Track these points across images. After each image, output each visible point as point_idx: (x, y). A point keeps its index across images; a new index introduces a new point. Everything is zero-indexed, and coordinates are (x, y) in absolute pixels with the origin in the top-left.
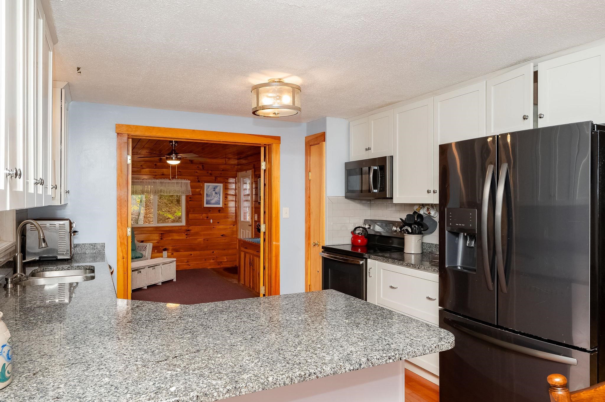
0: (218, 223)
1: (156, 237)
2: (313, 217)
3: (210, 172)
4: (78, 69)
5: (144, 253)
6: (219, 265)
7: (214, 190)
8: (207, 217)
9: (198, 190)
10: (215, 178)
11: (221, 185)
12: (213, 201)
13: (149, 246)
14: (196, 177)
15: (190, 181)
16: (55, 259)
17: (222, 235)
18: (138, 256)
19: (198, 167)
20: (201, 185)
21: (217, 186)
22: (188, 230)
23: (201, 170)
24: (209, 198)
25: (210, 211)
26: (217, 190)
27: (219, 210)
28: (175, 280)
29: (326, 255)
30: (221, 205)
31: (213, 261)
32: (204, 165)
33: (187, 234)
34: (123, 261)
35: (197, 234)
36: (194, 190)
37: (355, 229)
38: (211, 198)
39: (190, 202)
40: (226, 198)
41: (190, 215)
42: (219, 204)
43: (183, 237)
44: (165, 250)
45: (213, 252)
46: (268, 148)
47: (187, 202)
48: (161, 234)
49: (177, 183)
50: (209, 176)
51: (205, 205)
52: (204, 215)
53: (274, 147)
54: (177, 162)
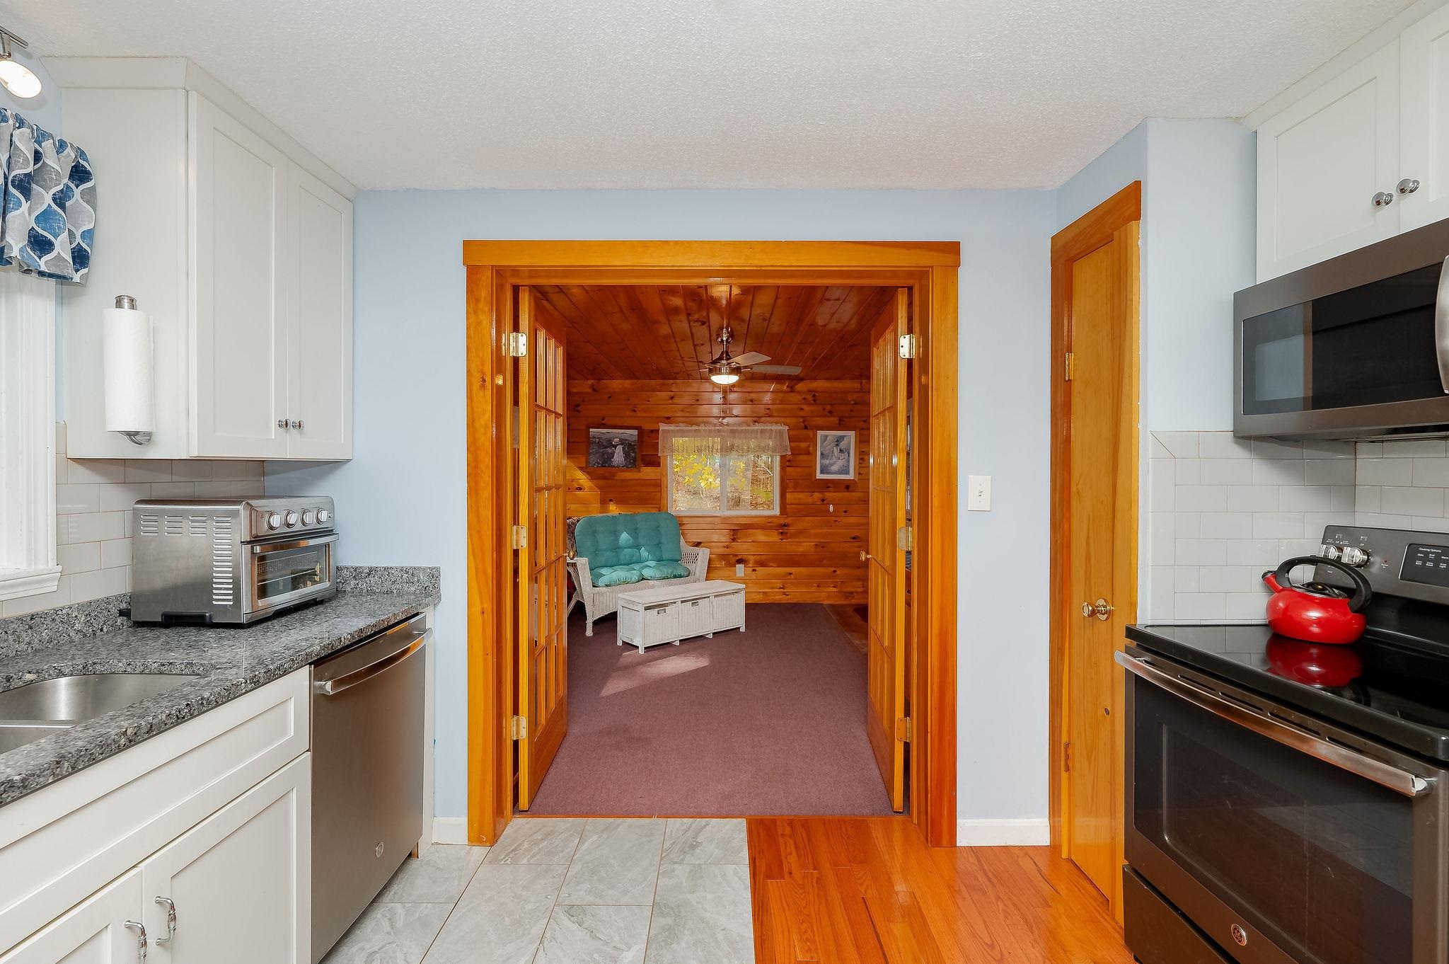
0: (845, 512)
1: (721, 537)
3: (828, 408)
5: (691, 567)
6: (847, 598)
7: (837, 445)
8: (823, 500)
9: (803, 445)
10: (840, 420)
11: (852, 434)
12: (835, 468)
13: (703, 554)
14: (801, 420)
15: (787, 428)
17: (854, 538)
18: (678, 573)
19: (804, 399)
20: (811, 433)
21: (842, 437)
22: (785, 525)
23: (810, 404)
24: (827, 462)
25: (829, 487)
26: (843, 444)
27: (847, 486)
28: (743, 629)
29: (1142, 666)
30: (851, 476)
31: (835, 590)
32: (817, 394)
33: (782, 533)
35: (801, 532)
36: (794, 444)
38: (832, 462)
39: (789, 469)
40: (861, 461)
41: (788, 495)
42: (847, 473)
43: (774, 537)
44: (740, 561)
45: (835, 571)
46: (919, 288)
47: (783, 468)
48: (734, 530)
49: (762, 431)
50: (826, 416)
51: (819, 476)
52: (817, 495)
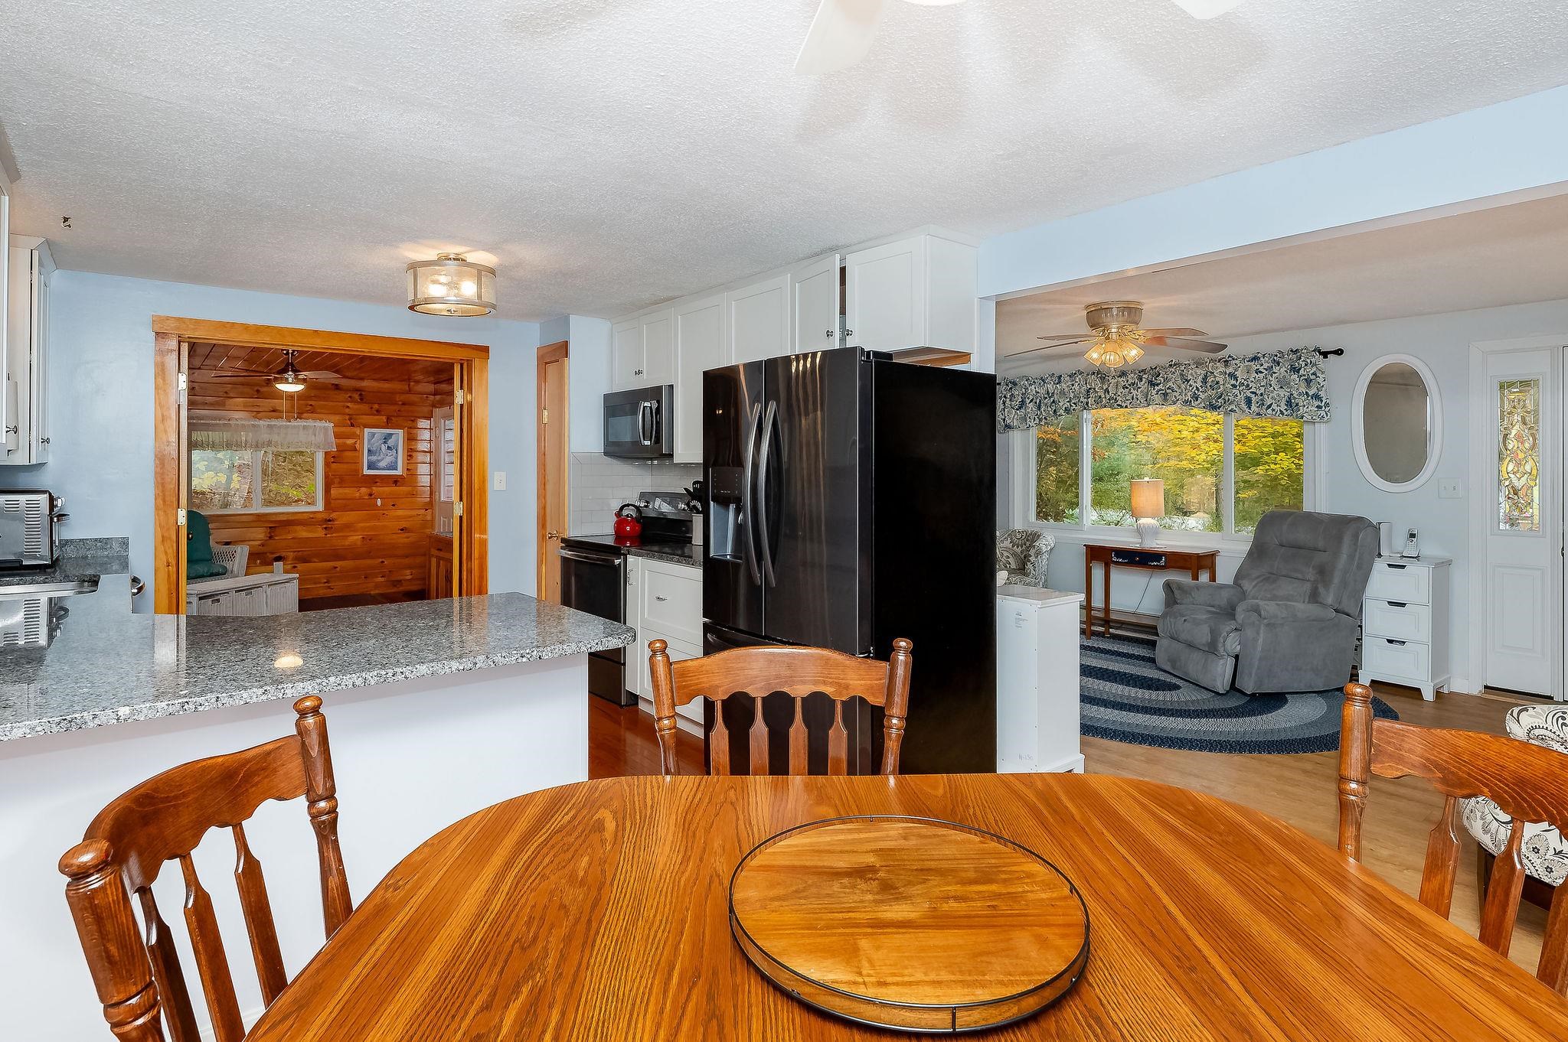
0: (393, 505)
1: (259, 534)
2: (549, 487)
3: (376, 406)
4: (66, 220)
5: (229, 565)
6: (395, 586)
7: (385, 442)
8: (371, 495)
9: (350, 442)
10: (388, 419)
11: (400, 432)
12: (382, 464)
13: (242, 552)
14: (347, 417)
15: (332, 425)
16: (18, 565)
17: (402, 530)
18: (215, 571)
19: (350, 397)
20: (357, 431)
21: (390, 435)
22: (329, 520)
23: (355, 402)
24: (374, 458)
25: (376, 482)
26: (391, 442)
27: (396, 481)
29: (568, 554)
30: (399, 472)
31: (382, 579)
32: (363, 393)
33: (326, 528)
34: (169, 571)
35: (348, 527)
36: (341, 441)
37: (622, 508)
38: (379, 458)
39: (334, 466)
40: (409, 458)
41: (333, 491)
42: (396, 469)
43: (319, 533)
44: (279, 559)
45: (383, 562)
46: (467, 366)
47: (327, 464)
48: (270, 527)
49: (305, 427)
50: (375, 415)
51: (366, 472)
52: (364, 490)
53: (477, 363)
54: (300, 387)
